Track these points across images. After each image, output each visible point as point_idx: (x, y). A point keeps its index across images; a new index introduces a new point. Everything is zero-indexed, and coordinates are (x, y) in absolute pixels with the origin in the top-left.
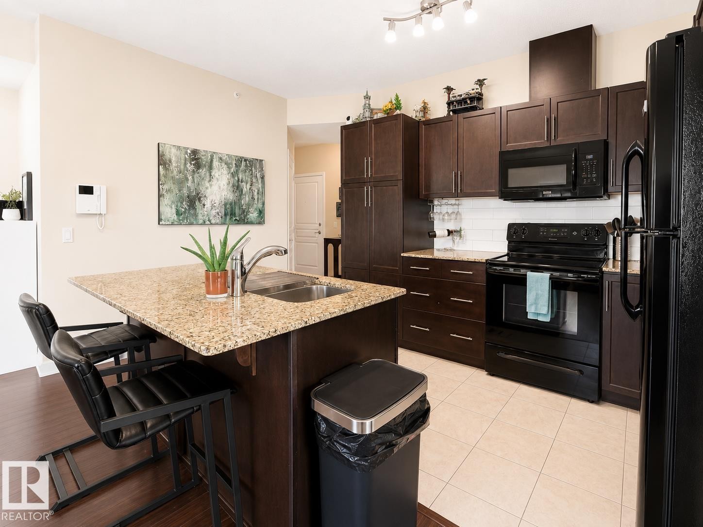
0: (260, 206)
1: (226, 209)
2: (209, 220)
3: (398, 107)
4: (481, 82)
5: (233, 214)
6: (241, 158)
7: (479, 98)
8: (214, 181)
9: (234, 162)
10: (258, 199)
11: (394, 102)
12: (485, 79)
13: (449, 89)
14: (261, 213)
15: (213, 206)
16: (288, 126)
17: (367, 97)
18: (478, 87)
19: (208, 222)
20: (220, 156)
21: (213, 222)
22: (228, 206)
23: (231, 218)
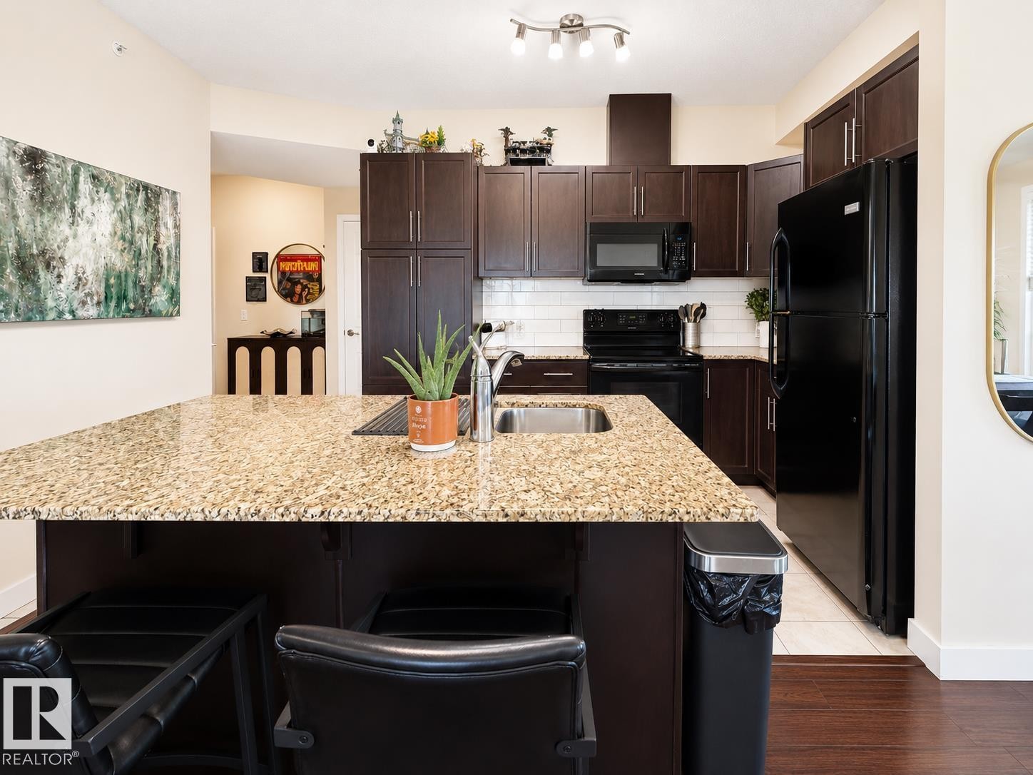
0: (172, 281)
1: (108, 286)
2: (72, 312)
3: (441, 142)
4: (549, 131)
5: (122, 297)
6: (139, 183)
7: (546, 149)
8: (82, 227)
9: (123, 189)
10: (169, 267)
11: (437, 134)
12: (554, 130)
13: (507, 132)
14: (174, 295)
15: (80, 281)
16: (212, 132)
17: (397, 120)
18: (546, 136)
19: (68, 316)
20: (95, 172)
21: (80, 313)
22: (112, 281)
23: (118, 306)
